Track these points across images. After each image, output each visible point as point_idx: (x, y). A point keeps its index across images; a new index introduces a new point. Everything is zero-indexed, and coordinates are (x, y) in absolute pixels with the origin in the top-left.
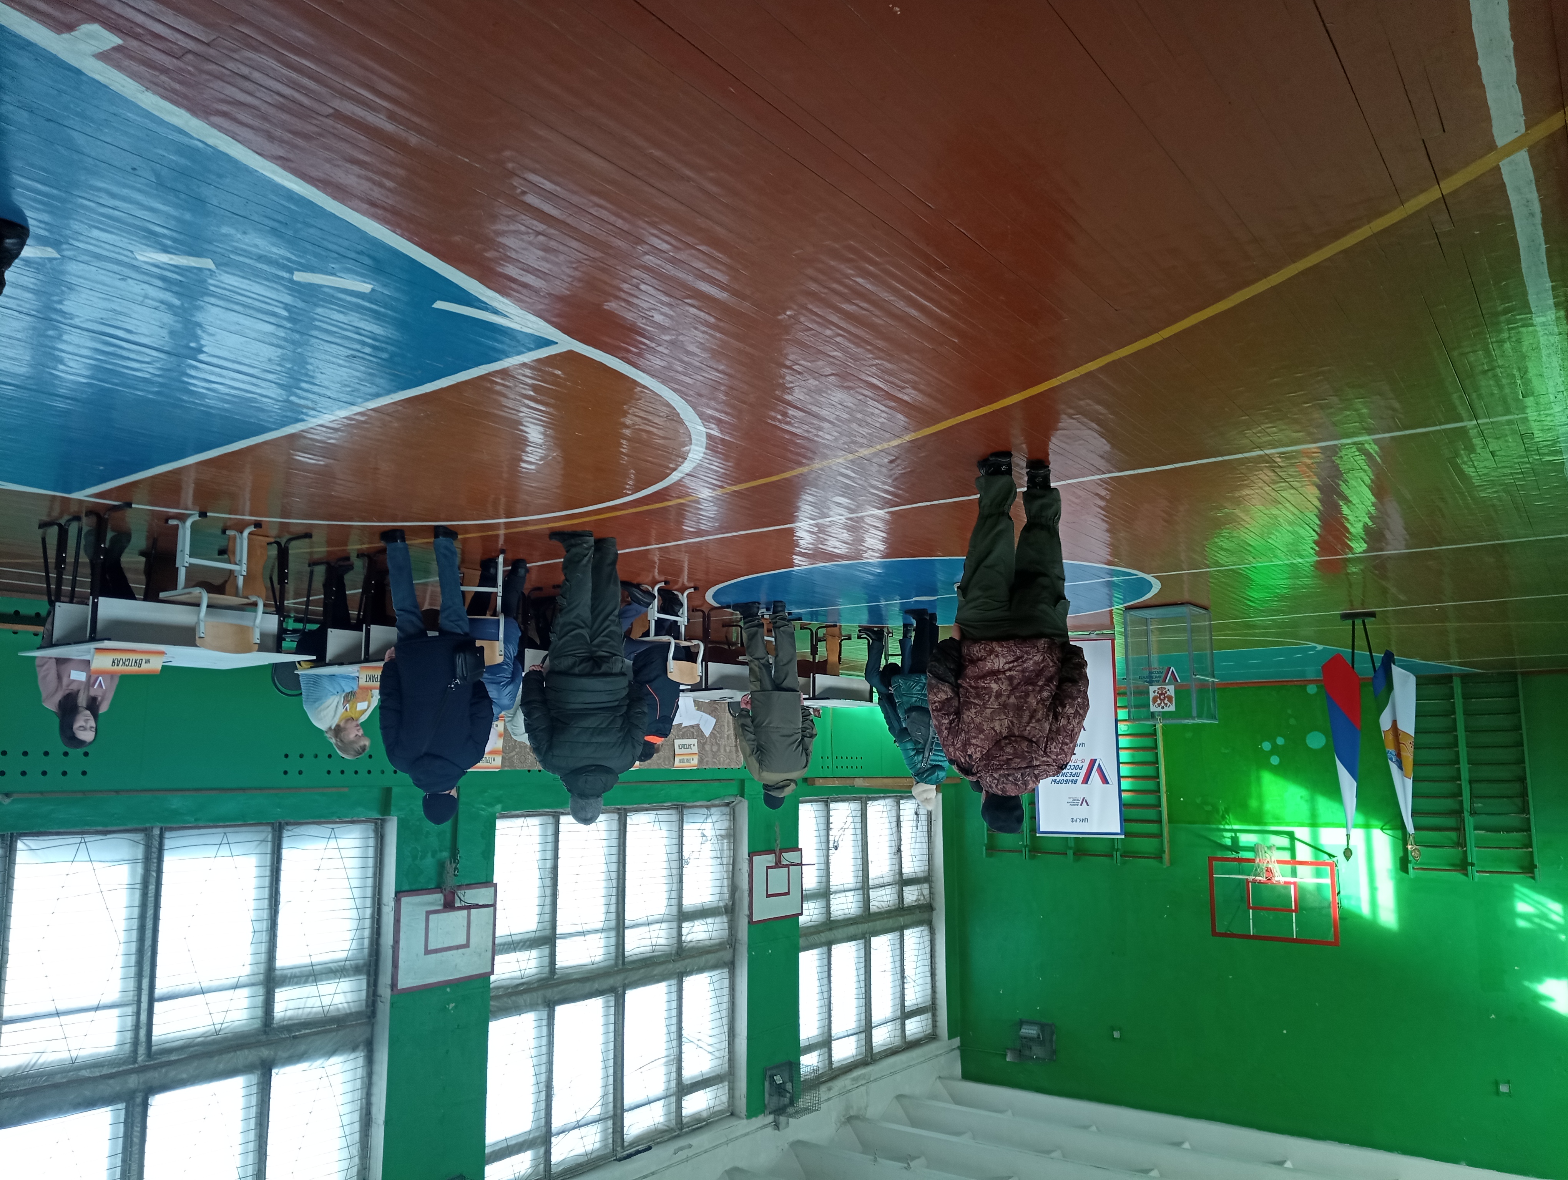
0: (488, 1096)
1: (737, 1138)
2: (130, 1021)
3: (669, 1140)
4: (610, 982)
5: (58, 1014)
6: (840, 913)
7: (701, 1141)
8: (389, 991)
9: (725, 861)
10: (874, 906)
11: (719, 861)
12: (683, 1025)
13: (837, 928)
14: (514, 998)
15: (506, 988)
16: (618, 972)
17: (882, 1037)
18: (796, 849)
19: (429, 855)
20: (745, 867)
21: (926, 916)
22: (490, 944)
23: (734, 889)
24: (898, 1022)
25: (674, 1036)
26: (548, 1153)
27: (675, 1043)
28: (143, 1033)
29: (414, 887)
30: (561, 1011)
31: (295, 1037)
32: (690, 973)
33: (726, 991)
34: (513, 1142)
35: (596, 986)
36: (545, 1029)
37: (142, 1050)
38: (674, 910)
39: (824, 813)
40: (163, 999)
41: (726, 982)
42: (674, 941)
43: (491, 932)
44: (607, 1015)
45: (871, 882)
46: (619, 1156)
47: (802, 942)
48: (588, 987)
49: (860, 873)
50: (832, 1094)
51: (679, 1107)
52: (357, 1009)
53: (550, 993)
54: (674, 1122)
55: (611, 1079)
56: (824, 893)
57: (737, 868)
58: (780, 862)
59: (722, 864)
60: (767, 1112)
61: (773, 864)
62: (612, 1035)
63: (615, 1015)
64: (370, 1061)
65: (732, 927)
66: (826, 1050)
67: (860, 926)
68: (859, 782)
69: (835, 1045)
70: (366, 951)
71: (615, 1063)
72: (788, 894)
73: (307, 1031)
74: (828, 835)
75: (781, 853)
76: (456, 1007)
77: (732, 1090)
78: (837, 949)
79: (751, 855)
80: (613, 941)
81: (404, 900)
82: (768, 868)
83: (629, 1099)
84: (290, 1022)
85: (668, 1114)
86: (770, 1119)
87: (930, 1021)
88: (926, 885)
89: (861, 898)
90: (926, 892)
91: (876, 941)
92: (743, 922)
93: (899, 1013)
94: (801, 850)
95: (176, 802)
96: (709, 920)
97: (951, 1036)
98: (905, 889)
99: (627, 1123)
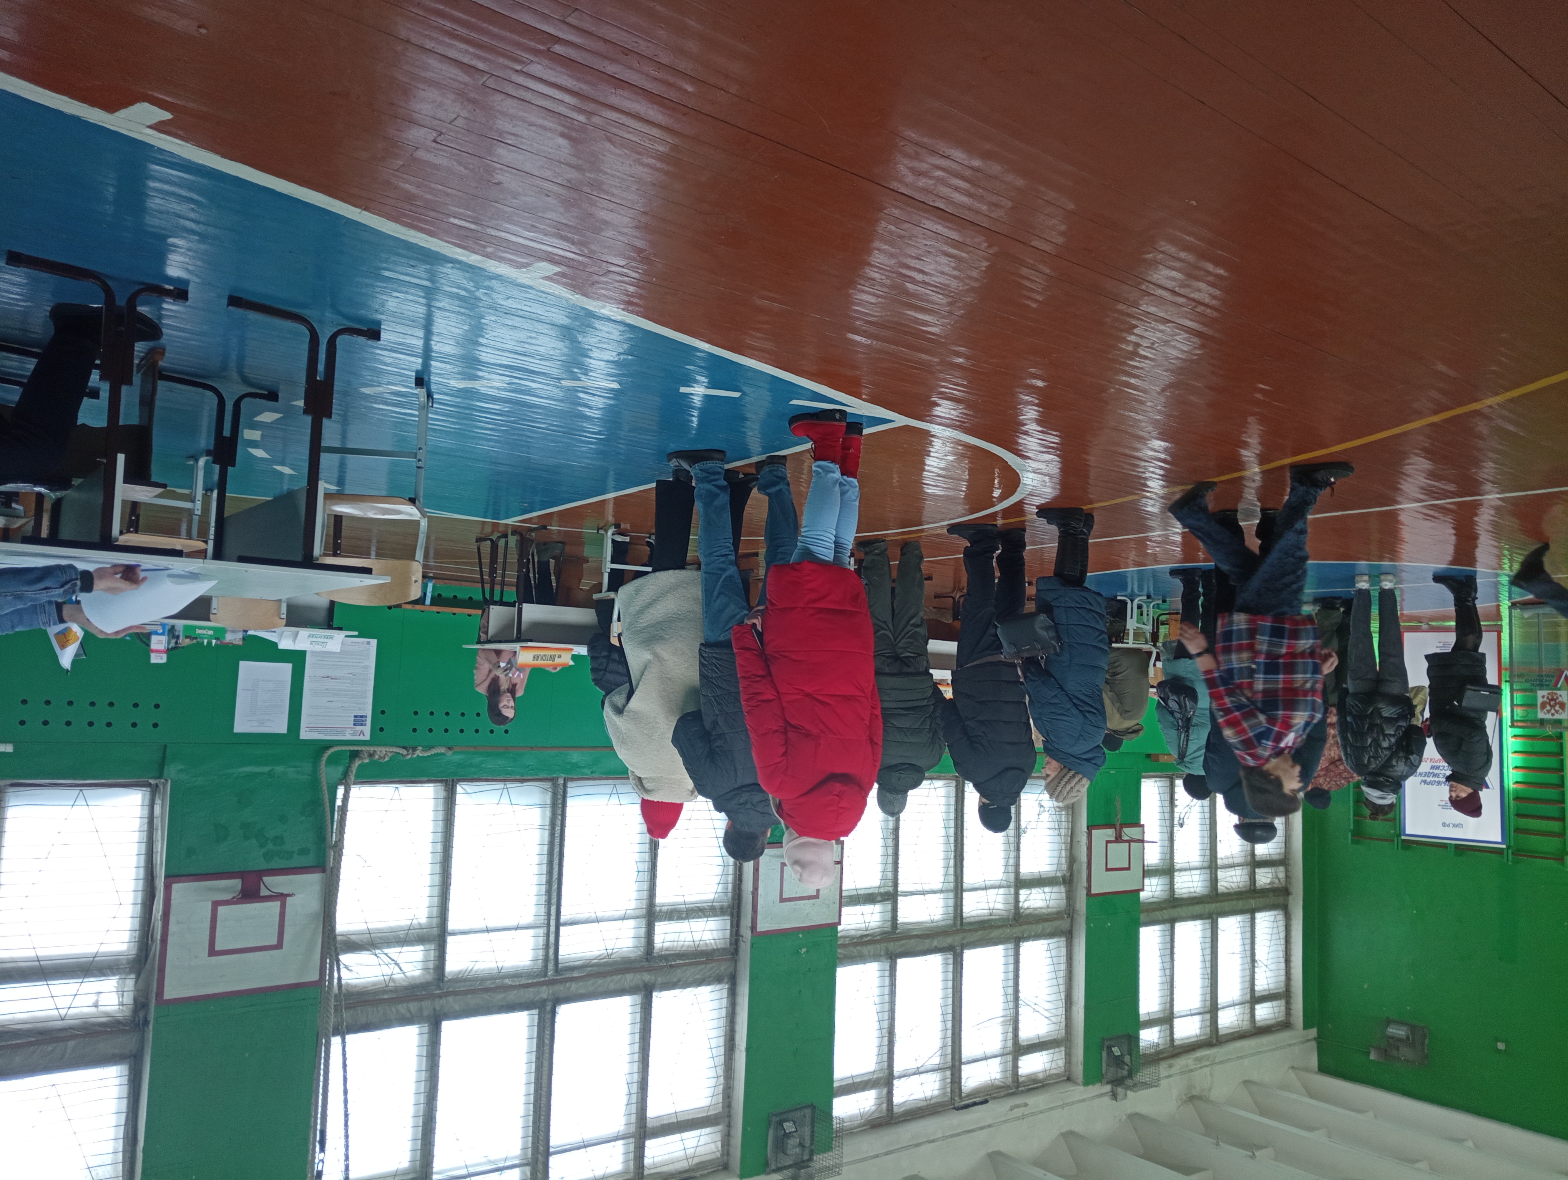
0: (836, 1035)
1: (1073, 1103)
2: (541, 941)
3: (1005, 1096)
4: (949, 940)
5: (488, 931)
6: (1184, 891)
7: (1036, 1101)
8: (749, 932)
9: (1063, 832)
10: (1222, 886)
11: (1057, 832)
12: (1021, 988)
13: (1181, 906)
14: (859, 948)
15: (852, 938)
16: (957, 932)
17: (1228, 1019)
18: (1137, 824)
20: (1084, 840)
21: (1281, 900)
22: (838, 897)
23: (1072, 860)
24: (1247, 1006)
25: (1010, 998)
26: (890, 1094)
27: (1011, 1005)
28: (551, 951)
30: (904, 964)
31: (671, 966)
32: (1028, 939)
33: (1063, 959)
34: (859, 1080)
35: (935, 943)
36: (887, 980)
37: (551, 966)
38: (1012, 876)
39: (1167, 789)
40: (565, 924)
41: (1063, 951)
42: (1012, 907)
44: (945, 972)
45: (1219, 862)
46: (957, 1105)
47: (1143, 917)
48: (927, 943)
49: (1208, 852)
50: (1173, 1071)
51: (1015, 1067)
52: (723, 946)
53: (891, 946)
54: (1010, 1080)
55: (949, 1033)
56: (1168, 870)
57: (1075, 840)
58: (1120, 836)
59: (1059, 835)
60: (1104, 1081)
61: (1113, 839)
62: (950, 991)
63: (953, 972)
64: (733, 994)
65: (1070, 897)
66: (1168, 1026)
67: (1207, 905)
69: (1177, 1022)
70: (730, 895)
71: (953, 1018)
72: (1128, 869)
73: (681, 962)
74: (1172, 812)
75: (1121, 828)
76: (807, 952)
77: (1068, 1056)
78: (1180, 927)
79: (1090, 828)
80: (951, 902)
82: (1108, 842)
83: (967, 1052)
84: (665, 953)
85: (1004, 1071)
86: (1108, 1088)
87: (1283, 1009)
88: (1281, 869)
89: (1207, 877)
90: (1282, 875)
91: (1223, 922)
92: (1081, 895)
93: (1248, 997)
94: (1143, 826)
95: (575, 757)
96: (1047, 889)
97: (1306, 1026)
98: (1257, 870)
99: (964, 1075)
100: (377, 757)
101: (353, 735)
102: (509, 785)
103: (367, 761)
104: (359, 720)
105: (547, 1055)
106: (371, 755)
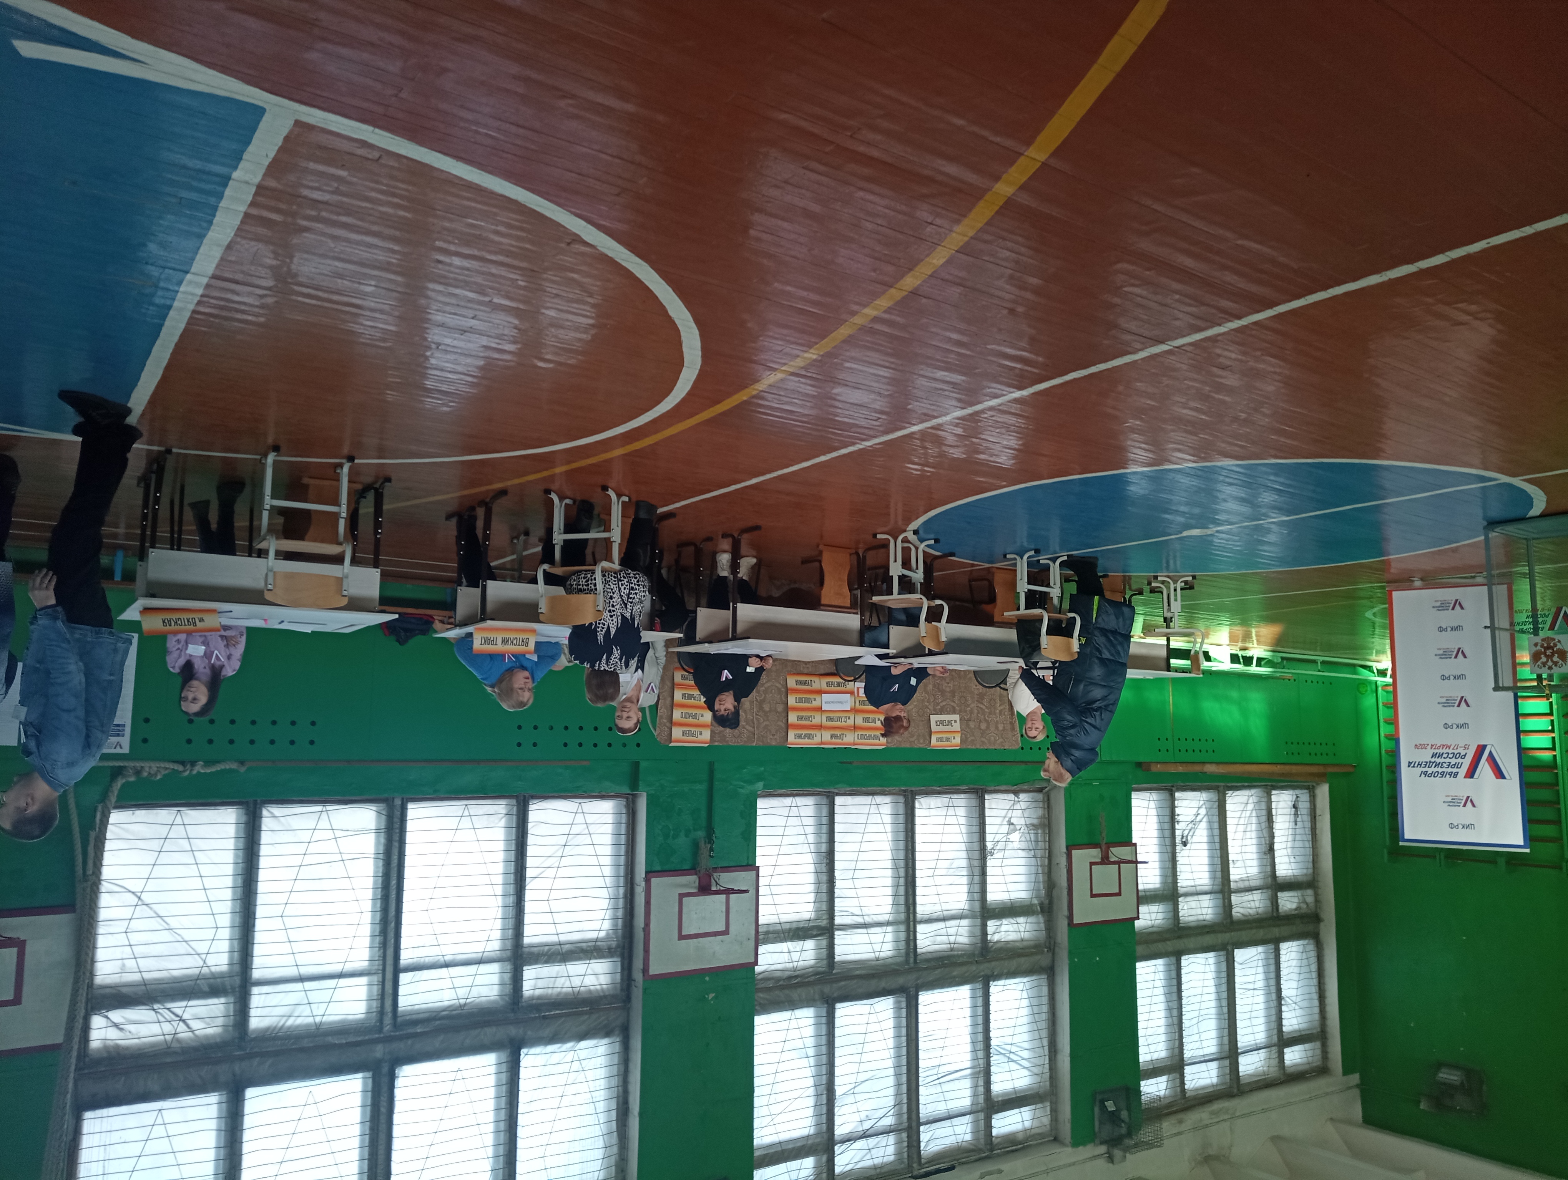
1: (1059, 1167)
2: (375, 990)
3: (977, 1160)
4: (901, 981)
5: (302, 979)
6: (1191, 919)
7: (1016, 1166)
8: (641, 976)
9: (1038, 853)
10: (1238, 913)
11: (1030, 851)
12: (991, 1034)
13: (1188, 936)
14: (789, 989)
15: (777, 980)
16: (910, 970)
17: (1251, 1065)
18: (1128, 842)
19: (682, 834)
20: (1063, 861)
21: (1310, 928)
22: (753, 933)
23: (1050, 885)
24: (1274, 1049)
25: (981, 1046)
26: (831, 1162)
27: (981, 1054)
28: (388, 1003)
29: (667, 867)
30: (844, 1010)
31: (545, 1017)
32: (999, 977)
33: (1044, 1001)
34: (791, 1146)
35: (884, 984)
36: (824, 1028)
37: (387, 1020)
38: (977, 905)
39: (1168, 803)
40: (407, 970)
41: (1044, 990)
42: (978, 940)
43: (753, 919)
44: (897, 1018)
45: (1233, 885)
46: (916, 1173)
47: (1140, 950)
48: (874, 984)
49: (1219, 874)
50: (1183, 1127)
51: (989, 1127)
52: (611, 993)
53: (830, 987)
54: (982, 1141)
55: (904, 1088)
56: (1170, 895)
57: (1052, 862)
58: (1107, 857)
59: (1034, 857)
60: (1097, 1141)
61: (1099, 860)
62: (904, 1039)
63: (907, 1018)
64: (624, 1048)
65: (1050, 928)
66: (1178, 1075)
67: (1219, 935)
68: (1210, 769)
69: (1188, 1070)
70: (619, 932)
71: (908, 1070)
72: (1119, 894)
73: (558, 1012)
74: (1172, 828)
75: (1108, 848)
76: (716, 997)
77: (1054, 1112)
78: (1188, 961)
79: (1070, 848)
80: (902, 936)
81: (654, 881)
82: (1092, 864)
83: (925, 1111)
84: (539, 1001)
85: (975, 1131)
86: (1103, 1149)
87: (1318, 1052)
88: (1310, 892)
89: (1220, 902)
90: (1310, 899)
91: (1241, 955)
92: (1062, 925)
93: (1275, 1039)
94: (1135, 845)
95: (414, 773)
96: (1021, 919)
97: (1348, 1070)
98: (1279, 894)
99: (924, 1137)
100: (145, 774)
102: (330, 807)
103: (132, 779)
105: (384, 1126)
106: (137, 772)
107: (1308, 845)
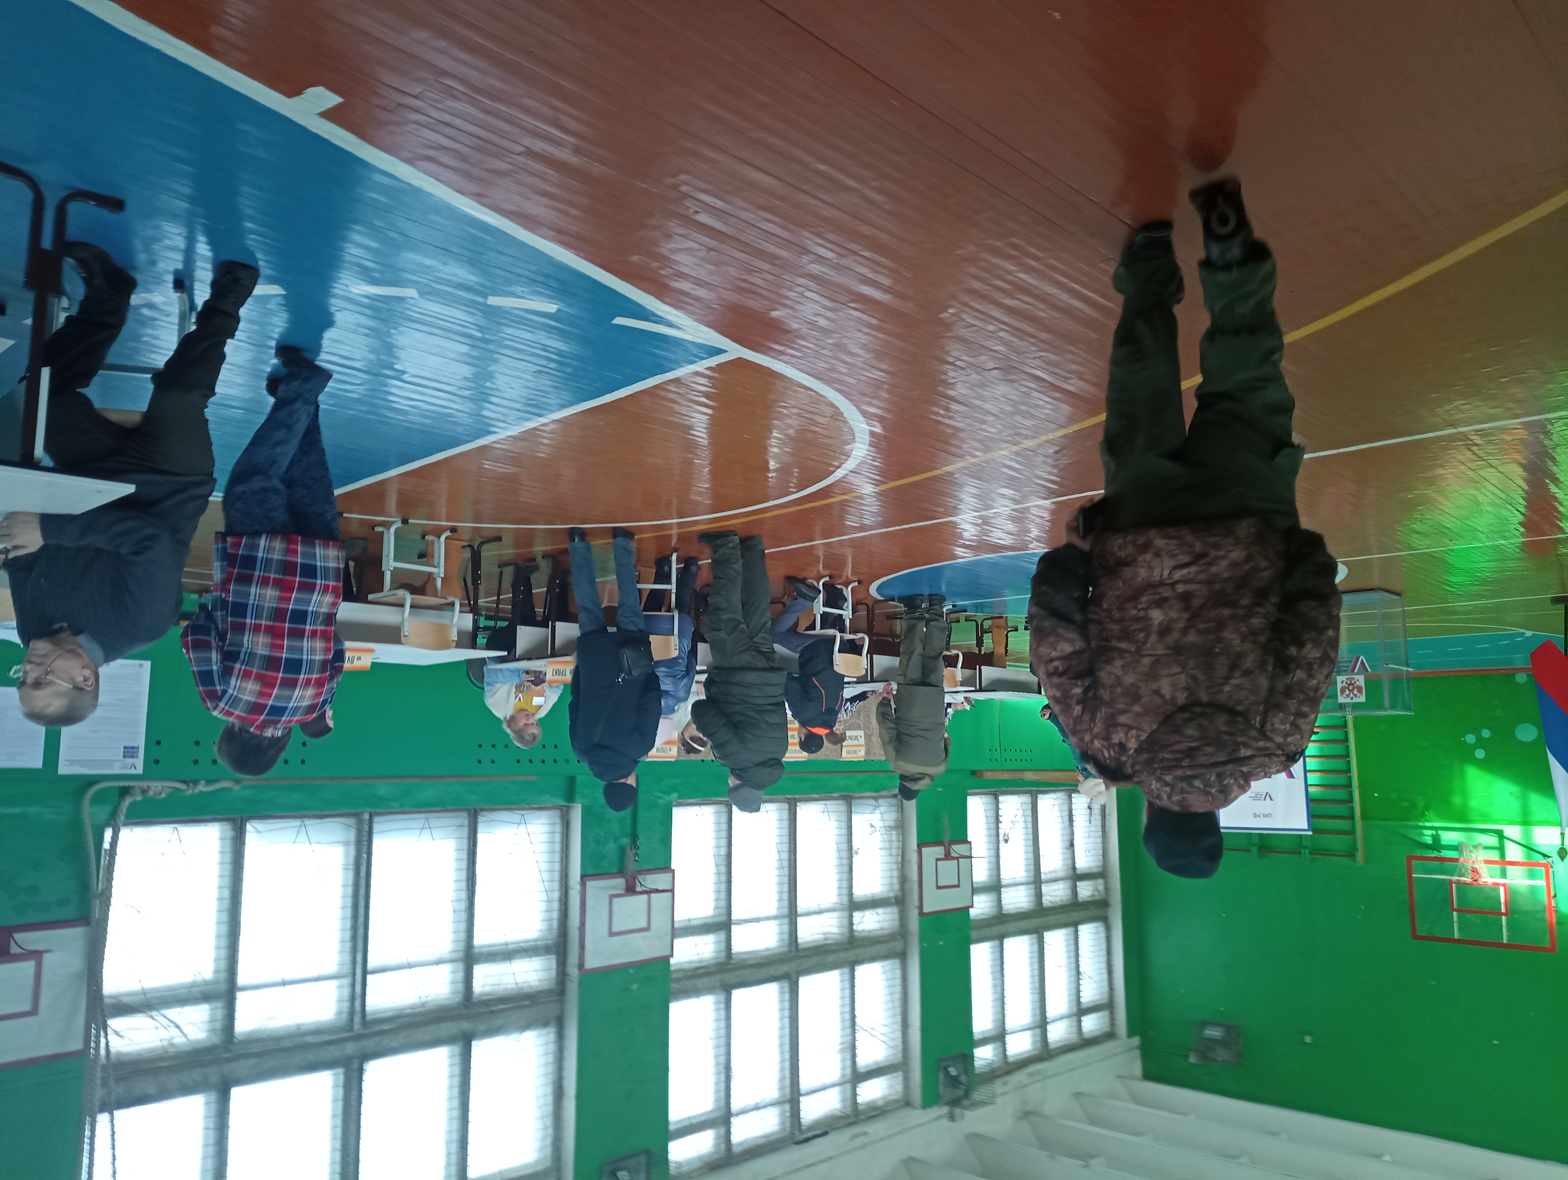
0: (671, 1075)
1: (912, 1128)
2: (346, 992)
3: (846, 1126)
4: (785, 968)
6: (1011, 907)
7: (877, 1128)
8: (577, 970)
9: (894, 852)
10: (1047, 900)
11: (888, 852)
12: (856, 1013)
13: (1008, 921)
14: (693, 981)
15: (685, 971)
16: (792, 959)
17: (1057, 1033)
18: (964, 841)
19: (611, 840)
20: (914, 858)
21: (1100, 912)
22: (670, 928)
23: (903, 879)
24: (1075, 1018)
25: (848, 1024)
26: (728, 1133)
27: (848, 1031)
28: (357, 1003)
29: (598, 871)
30: (739, 995)
31: (492, 1012)
32: (861, 962)
33: (898, 982)
34: (695, 1121)
35: (771, 971)
36: (722, 1012)
37: (357, 1019)
38: (845, 899)
39: (993, 806)
40: (374, 972)
41: (898, 973)
42: (846, 930)
43: (670, 916)
44: (782, 1001)
45: (1043, 877)
46: (797, 1139)
47: (974, 934)
48: (763, 973)
49: (1032, 867)
50: (1007, 1088)
51: (854, 1095)
52: (548, 987)
53: (729, 978)
54: (849, 1109)
55: (788, 1064)
56: (995, 887)
57: (906, 859)
58: (949, 854)
59: (891, 855)
60: (942, 1103)
61: (943, 856)
62: (788, 1021)
63: (789, 1001)
64: (560, 1037)
65: (903, 918)
66: (1001, 1044)
67: (1032, 920)
68: (1029, 776)
69: (1008, 1038)
70: (555, 932)
71: (791, 1048)
72: (958, 886)
73: (504, 1006)
74: (998, 828)
75: (950, 845)
76: (639, 988)
77: (906, 1080)
78: (1009, 943)
79: (920, 846)
80: (786, 928)
81: (590, 884)
82: (937, 860)
83: (805, 1084)
84: (489, 997)
85: (844, 1100)
86: (945, 1110)
87: (1107, 1019)
88: (1101, 881)
89: (1032, 892)
90: (1101, 888)
91: (1049, 936)
92: (914, 914)
93: (1075, 1010)
94: (970, 843)
95: (383, 789)
96: (880, 911)
97: (1131, 1034)
98: (1078, 884)
99: (803, 1106)
100: (151, 793)
101: (124, 768)
102: (308, 822)
103: (139, 798)
104: (130, 752)
105: (354, 1118)
106: (144, 792)
107: (1100, 840)
